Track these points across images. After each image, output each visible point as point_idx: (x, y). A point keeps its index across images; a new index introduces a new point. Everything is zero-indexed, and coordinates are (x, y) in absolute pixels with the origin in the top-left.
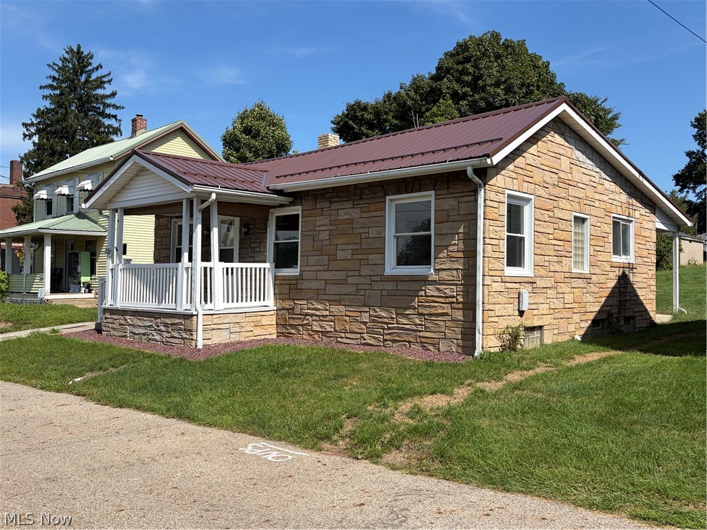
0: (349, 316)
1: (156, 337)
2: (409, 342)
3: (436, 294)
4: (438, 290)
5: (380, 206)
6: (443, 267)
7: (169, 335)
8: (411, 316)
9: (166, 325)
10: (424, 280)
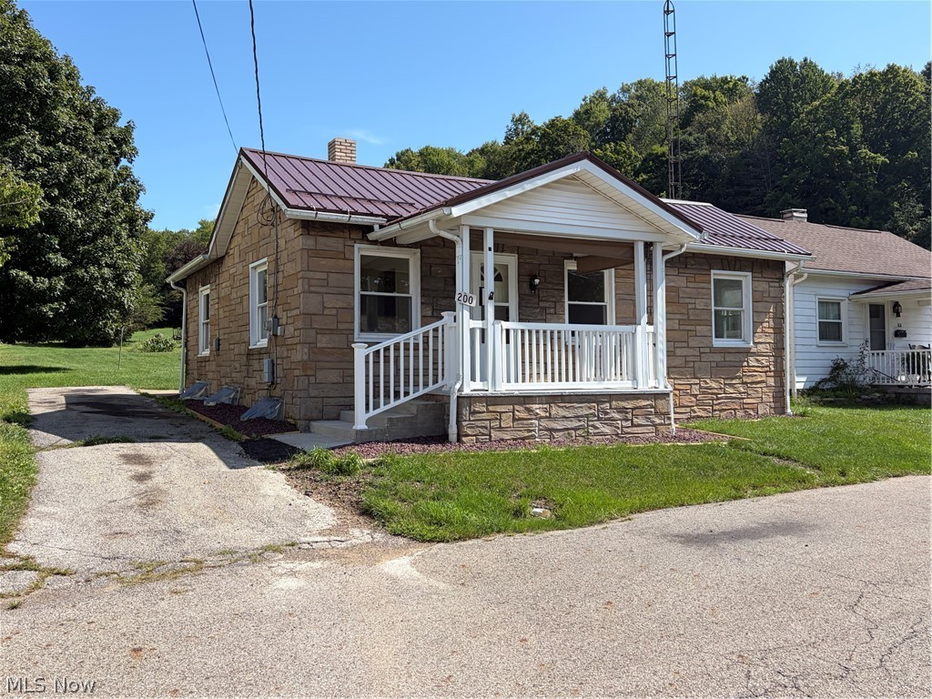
0: (679, 390)
1: (603, 429)
2: (735, 410)
3: (756, 364)
4: (757, 360)
5: (706, 278)
6: (760, 340)
7: (629, 423)
8: (736, 386)
9: (622, 410)
10: (747, 352)
